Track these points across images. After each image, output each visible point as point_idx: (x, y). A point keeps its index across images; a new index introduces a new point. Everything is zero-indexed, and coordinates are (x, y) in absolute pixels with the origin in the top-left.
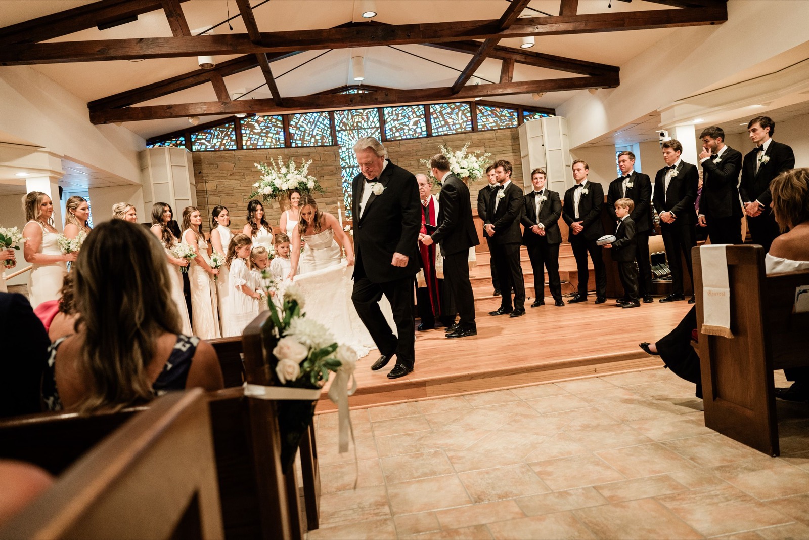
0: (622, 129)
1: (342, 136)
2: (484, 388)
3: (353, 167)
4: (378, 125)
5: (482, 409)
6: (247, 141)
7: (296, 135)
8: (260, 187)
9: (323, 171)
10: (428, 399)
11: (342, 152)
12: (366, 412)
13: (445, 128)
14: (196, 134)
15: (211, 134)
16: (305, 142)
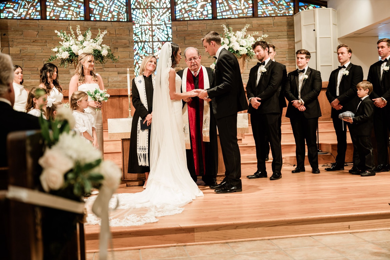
0: (385, 22)
1: (136, 14)
2: (248, 237)
3: (145, 41)
4: (169, 6)
5: (244, 254)
6: (50, 12)
7: (95, 10)
8: (58, 51)
9: (117, 44)
10: (196, 245)
11: (136, 28)
12: (138, 252)
13: (228, 13)
14: (5, 3)
15: (19, 4)
16: (103, 17)
